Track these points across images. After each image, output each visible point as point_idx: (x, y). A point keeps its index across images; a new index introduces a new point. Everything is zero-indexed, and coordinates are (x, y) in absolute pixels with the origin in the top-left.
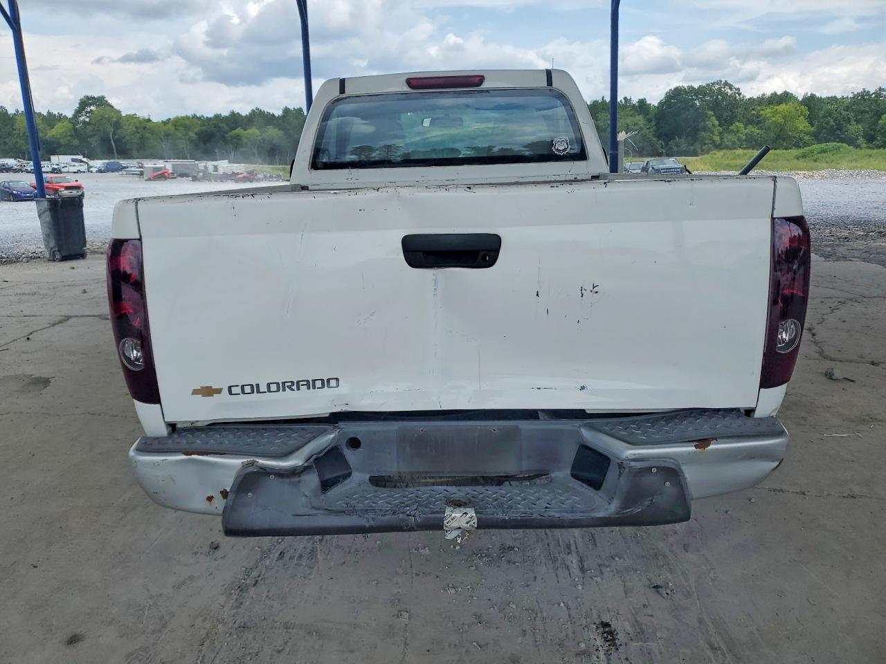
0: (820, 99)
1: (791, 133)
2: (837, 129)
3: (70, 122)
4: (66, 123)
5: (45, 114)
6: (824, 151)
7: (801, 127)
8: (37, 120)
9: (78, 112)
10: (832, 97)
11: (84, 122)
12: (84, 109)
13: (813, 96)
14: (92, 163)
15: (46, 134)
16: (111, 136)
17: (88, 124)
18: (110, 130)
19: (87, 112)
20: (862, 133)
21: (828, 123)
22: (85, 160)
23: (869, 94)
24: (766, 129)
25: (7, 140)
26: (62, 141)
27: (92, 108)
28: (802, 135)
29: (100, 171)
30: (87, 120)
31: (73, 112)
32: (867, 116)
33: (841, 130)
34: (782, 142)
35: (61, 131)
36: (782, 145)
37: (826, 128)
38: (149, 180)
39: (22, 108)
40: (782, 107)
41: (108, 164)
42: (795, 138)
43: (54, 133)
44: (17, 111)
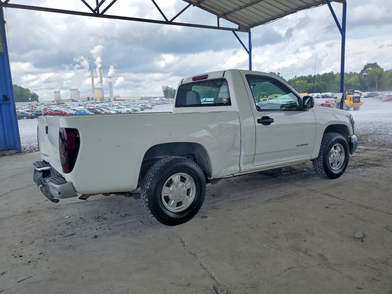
3: (358, 76)
4: (356, 76)
5: (349, 73)
8: (345, 76)
9: (363, 71)
11: (365, 76)
12: (366, 69)
14: (363, 93)
15: (347, 82)
16: (376, 81)
17: (367, 76)
18: (376, 78)
19: (367, 71)
22: (360, 92)
25: (331, 85)
26: (353, 84)
27: (369, 69)
29: (365, 97)
30: (366, 74)
31: (360, 71)
35: (353, 80)
38: (385, 101)
39: (340, 71)
41: (370, 94)
43: (350, 81)
44: (338, 73)
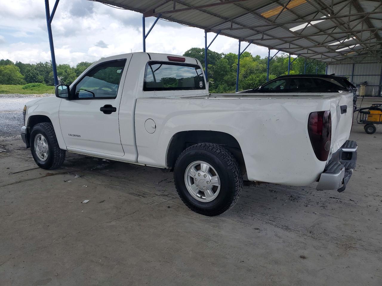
0: (24, 64)
1: (14, 78)
2: (34, 77)
6: (34, 86)
7: (19, 76)
10: (28, 64)
13: (20, 63)
20: (43, 79)
21: (29, 75)
23: (43, 64)
24: (3, 76)
28: (19, 79)
32: (44, 73)
33: (35, 78)
34: (11, 81)
36: (11, 83)
37: (29, 77)
40: (8, 66)
42: (17, 80)
